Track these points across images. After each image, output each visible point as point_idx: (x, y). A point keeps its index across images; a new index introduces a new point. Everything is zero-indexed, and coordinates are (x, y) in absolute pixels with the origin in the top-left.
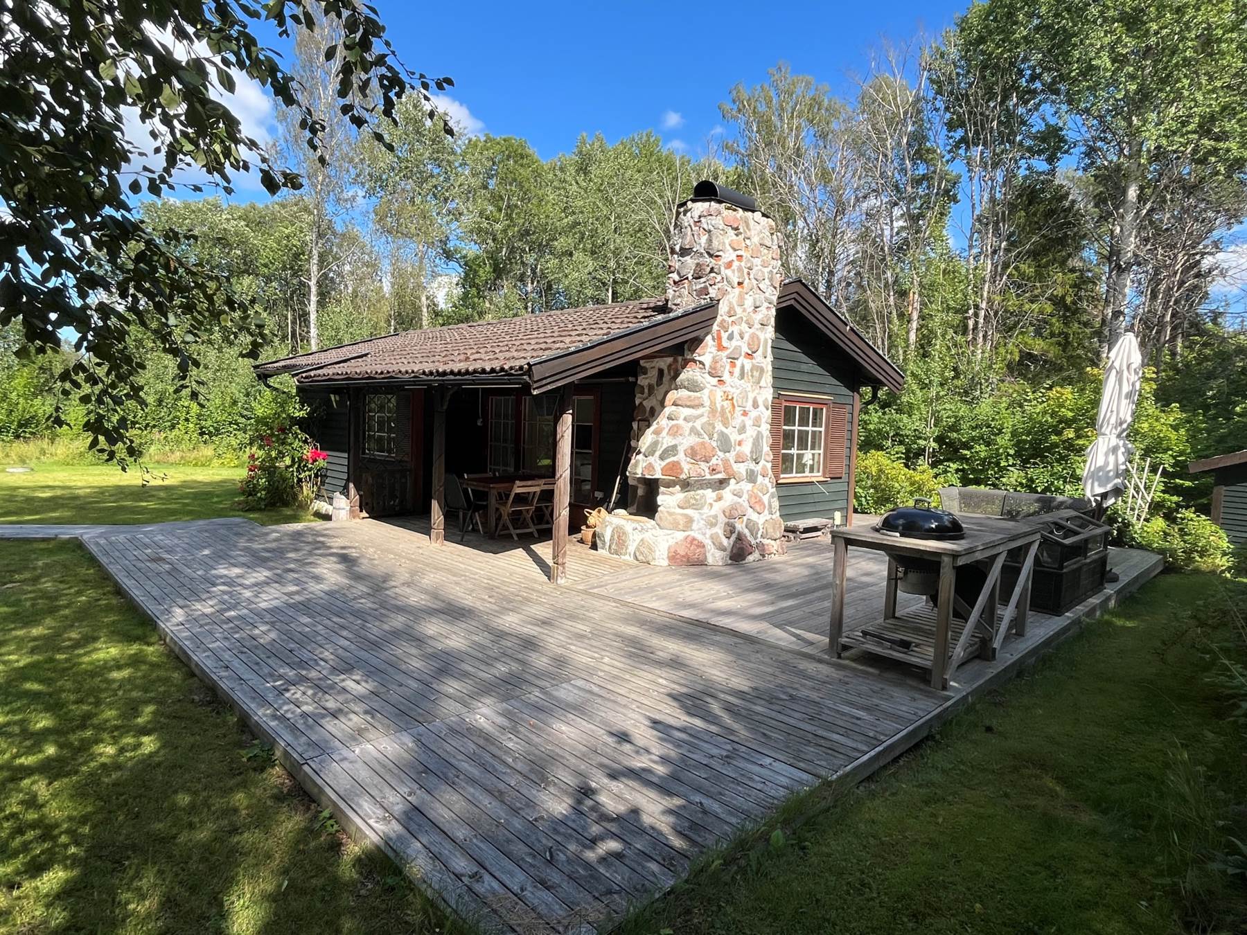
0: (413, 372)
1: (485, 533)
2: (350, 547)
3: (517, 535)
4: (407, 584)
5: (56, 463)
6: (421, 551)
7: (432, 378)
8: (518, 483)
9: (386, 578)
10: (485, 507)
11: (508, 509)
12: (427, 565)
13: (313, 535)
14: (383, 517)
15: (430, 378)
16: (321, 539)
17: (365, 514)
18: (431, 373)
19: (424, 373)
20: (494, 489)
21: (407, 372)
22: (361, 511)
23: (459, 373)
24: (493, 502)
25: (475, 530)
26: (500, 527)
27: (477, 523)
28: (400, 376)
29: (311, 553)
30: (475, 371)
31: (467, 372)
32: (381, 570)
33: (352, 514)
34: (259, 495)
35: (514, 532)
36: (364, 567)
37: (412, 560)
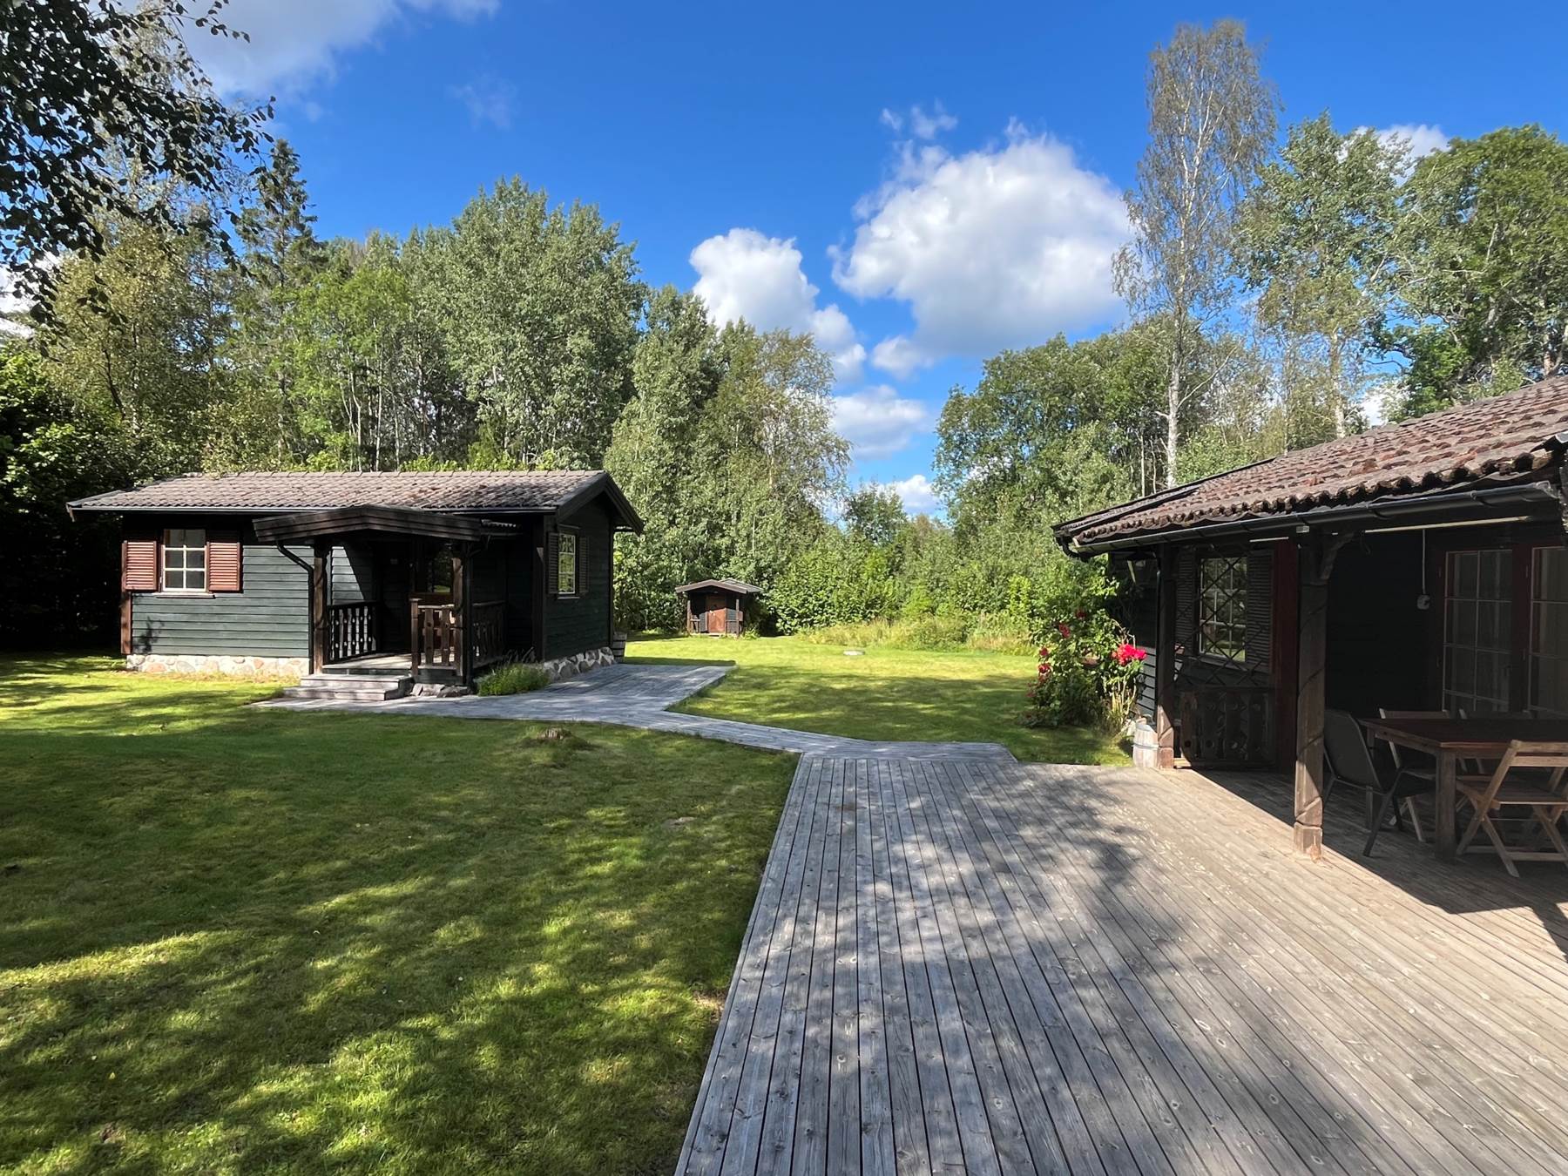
0: (1245, 507)
1: (1429, 841)
2: (1132, 831)
3: (1517, 864)
4: (1207, 965)
5: (888, 647)
6: (1265, 866)
7: (1283, 515)
8: (1518, 745)
9: (1169, 930)
10: (1429, 788)
11: (1490, 799)
12: (1269, 911)
13: (1087, 792)
14: (1217, 769)
15: (1278, 515)
16: (1093, 803)
17: (1183, 761)
18: (1280, 506)
19: (1266, 507)
20: (1450, 753)
21: (1234, 510)
22: (1177, 755)
23: (1342, 497)
24: (1447, 778)
25: (1403, 828)
26: (1468, 836)
27: (1408, 815)
28: (1221, 517)
29: (1060, 835)
30: (1382, 489)
31: (1361, 494)
32: (1166, 905)
33: (1162, 759)
34: (1052, 705)
35: (1509, 855)
36: (1135, 893)
37: (1240, 890)
